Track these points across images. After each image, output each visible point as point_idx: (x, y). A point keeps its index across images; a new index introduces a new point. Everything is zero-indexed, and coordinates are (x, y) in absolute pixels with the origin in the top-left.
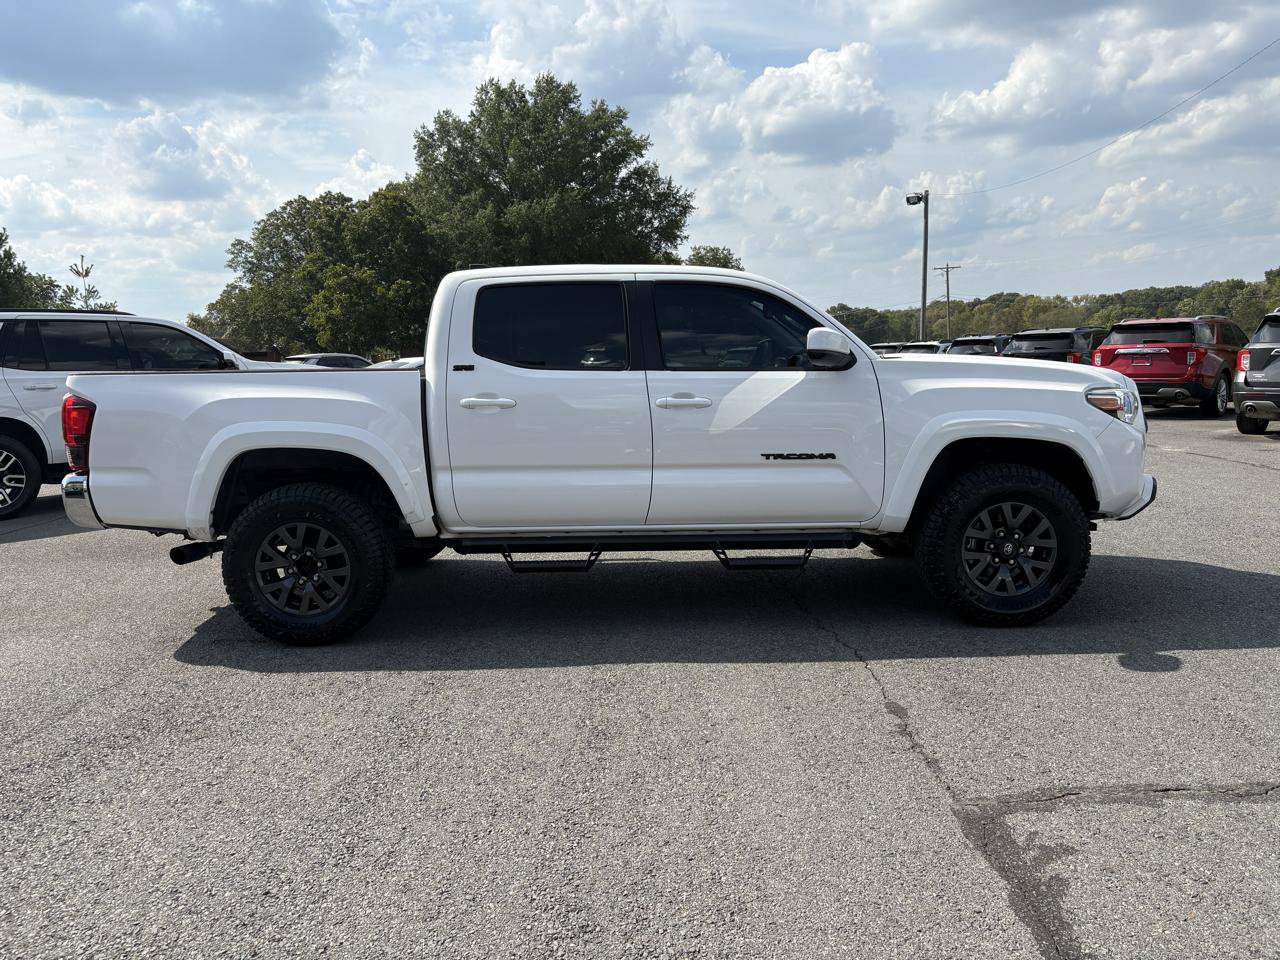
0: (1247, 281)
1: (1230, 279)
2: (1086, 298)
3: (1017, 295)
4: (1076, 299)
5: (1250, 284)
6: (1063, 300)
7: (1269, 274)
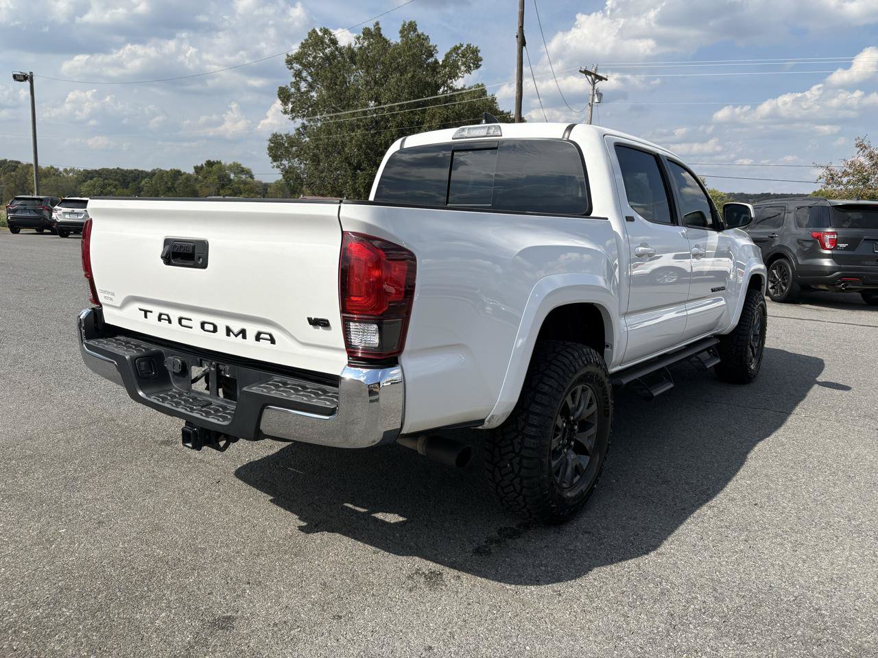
0: (183, 171)
1: (173, 169)
2: (72, 170)
3: (18, 163)
4: (65, 170)
5: (185, 173)
6: (57, 170)
7: (196, 168)
